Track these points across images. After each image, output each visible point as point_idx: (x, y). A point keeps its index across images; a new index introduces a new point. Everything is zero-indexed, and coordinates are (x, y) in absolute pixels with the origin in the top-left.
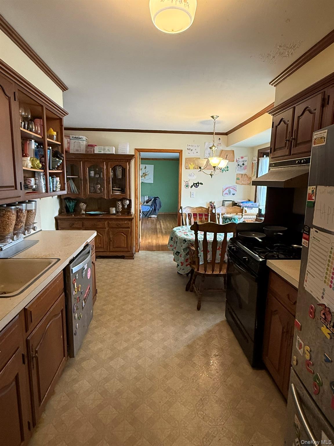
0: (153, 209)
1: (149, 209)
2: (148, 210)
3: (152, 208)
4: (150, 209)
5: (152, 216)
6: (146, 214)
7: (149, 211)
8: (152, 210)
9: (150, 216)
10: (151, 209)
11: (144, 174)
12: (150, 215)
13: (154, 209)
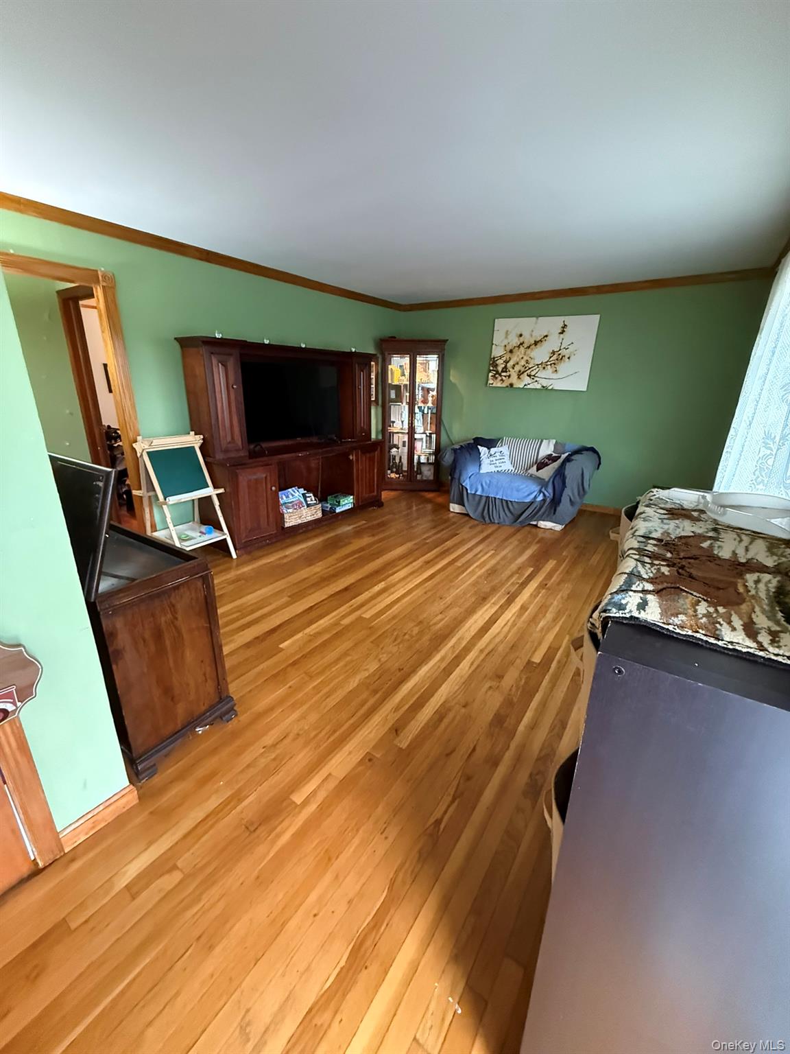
0: (548, 500)
1: (532, 496)
2: (528, 500)
3: (544, 495)
4: (535, 497)
5: (542, 524)
6: (517, 513)
7: (532, 503)
8: (544, 500)
9: (534, 523)
10: (540, 498)
11: (555, 357)
12: (532, 517)
13: (553, 500)
